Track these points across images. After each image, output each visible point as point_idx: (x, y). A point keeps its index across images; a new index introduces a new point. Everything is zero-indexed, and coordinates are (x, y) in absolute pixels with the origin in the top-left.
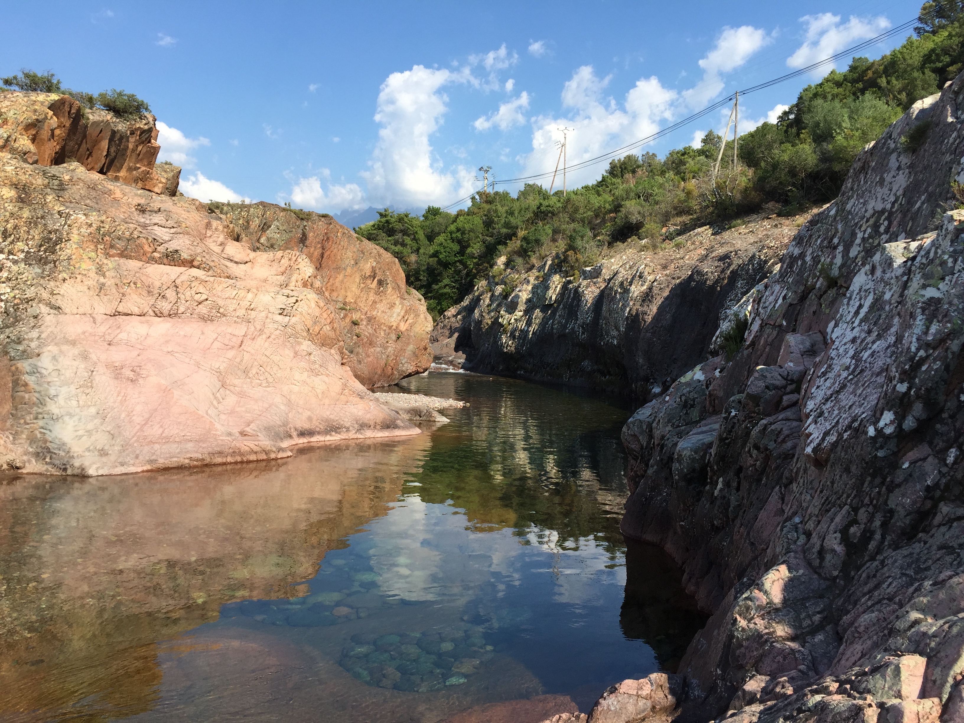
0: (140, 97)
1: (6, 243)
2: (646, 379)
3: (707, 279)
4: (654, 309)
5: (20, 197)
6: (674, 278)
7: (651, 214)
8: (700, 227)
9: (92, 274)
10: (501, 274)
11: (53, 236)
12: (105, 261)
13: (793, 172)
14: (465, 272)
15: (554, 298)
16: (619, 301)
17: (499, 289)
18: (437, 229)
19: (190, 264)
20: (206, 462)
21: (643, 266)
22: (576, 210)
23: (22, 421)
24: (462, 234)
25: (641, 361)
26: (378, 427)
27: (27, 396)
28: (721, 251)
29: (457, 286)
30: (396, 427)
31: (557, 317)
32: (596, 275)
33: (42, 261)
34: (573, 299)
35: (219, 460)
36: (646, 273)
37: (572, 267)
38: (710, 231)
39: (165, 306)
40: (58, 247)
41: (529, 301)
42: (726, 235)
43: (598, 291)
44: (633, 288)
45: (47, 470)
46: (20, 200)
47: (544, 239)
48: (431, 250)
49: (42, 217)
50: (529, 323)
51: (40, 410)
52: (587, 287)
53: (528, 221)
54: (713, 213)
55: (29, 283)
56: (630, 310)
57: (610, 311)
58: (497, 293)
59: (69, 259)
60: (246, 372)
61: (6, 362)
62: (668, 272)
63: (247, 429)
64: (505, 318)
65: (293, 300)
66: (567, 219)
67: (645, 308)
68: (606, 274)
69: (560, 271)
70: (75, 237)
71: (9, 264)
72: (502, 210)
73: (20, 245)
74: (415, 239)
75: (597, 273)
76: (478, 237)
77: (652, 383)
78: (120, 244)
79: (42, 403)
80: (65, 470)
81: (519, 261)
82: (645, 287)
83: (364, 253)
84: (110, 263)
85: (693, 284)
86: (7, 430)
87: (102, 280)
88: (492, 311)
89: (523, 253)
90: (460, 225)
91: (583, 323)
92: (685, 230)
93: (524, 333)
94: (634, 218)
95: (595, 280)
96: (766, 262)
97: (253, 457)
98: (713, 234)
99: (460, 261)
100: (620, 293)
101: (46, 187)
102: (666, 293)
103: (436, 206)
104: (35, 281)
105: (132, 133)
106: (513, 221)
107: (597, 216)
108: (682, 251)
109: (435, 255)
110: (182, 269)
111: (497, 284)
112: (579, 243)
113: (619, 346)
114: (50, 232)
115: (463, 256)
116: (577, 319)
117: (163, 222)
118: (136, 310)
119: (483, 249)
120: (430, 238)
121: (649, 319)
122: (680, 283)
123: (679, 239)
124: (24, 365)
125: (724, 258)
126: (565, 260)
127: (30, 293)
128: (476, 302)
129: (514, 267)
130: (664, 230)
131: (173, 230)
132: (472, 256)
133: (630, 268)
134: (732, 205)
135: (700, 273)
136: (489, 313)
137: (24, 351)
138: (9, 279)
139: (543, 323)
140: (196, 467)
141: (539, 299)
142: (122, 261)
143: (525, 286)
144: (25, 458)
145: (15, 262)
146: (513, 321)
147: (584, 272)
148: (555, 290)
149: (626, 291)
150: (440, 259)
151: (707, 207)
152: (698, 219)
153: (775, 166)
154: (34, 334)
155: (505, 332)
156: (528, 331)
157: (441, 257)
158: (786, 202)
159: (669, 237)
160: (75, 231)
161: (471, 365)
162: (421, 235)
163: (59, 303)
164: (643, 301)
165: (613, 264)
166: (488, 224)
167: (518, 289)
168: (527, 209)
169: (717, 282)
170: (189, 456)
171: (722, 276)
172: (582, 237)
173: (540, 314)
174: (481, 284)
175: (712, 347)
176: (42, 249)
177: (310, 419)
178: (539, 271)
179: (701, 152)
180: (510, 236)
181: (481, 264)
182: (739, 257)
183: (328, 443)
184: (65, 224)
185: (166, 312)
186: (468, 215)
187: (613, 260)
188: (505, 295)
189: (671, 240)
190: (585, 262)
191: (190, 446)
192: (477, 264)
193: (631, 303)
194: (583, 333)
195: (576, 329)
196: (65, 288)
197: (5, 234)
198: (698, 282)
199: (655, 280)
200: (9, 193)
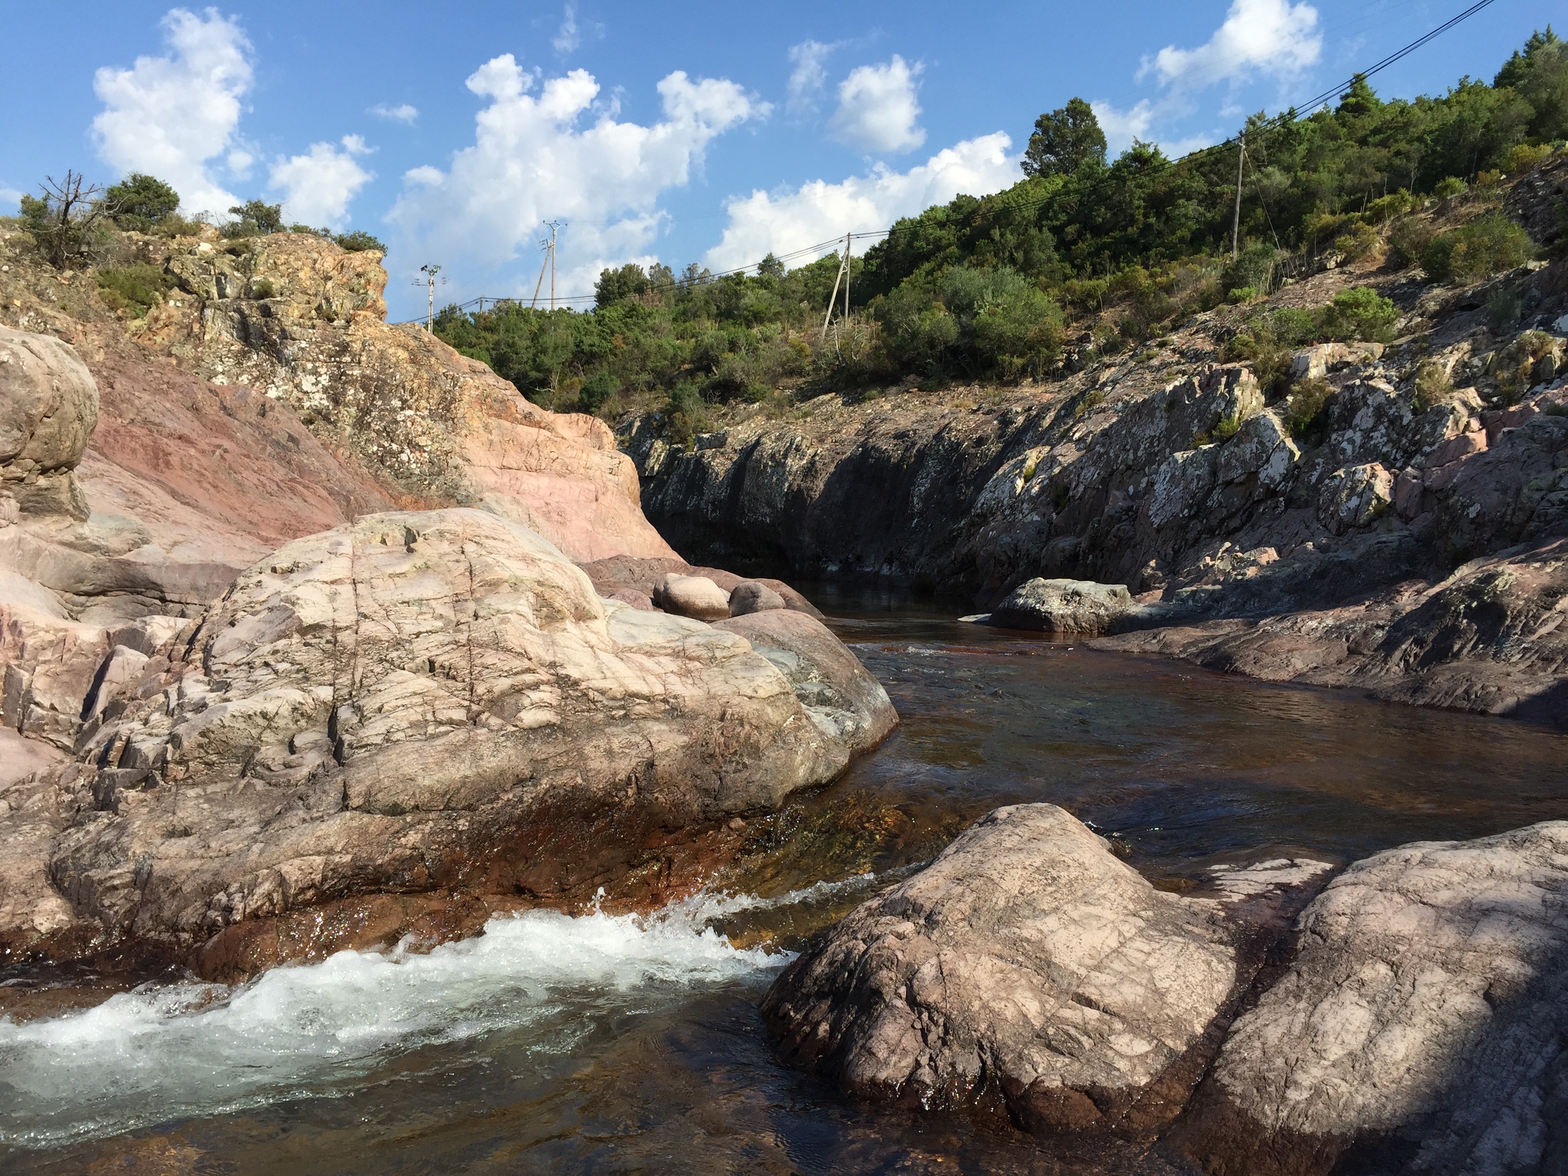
1: (413, 400)
2: (817, 558)
3: (890, 457)
4: (822, 486)
6: (837, 453)
7: (756, 373)
8: (826, 393)
9: (481, 431)
11: (448, 396)
12: (489, 421)
13: (932, 343)
15: (656, 469)
16: (772, 475)
19: (539, 425)
21: (797, 438)
25: (807, 539)
28: (890, 428)
31: (671, 491)
32: (716, 443)
33: (444, 418)
34: (695, 470)
36: (803, 447)
37: (678, 431)
38: (839, 401)
39: (533, 462)
40: (453, 406)
42: (869, 409)
43: (729, 464)
44: (789, 461)
46: (412, 362)
49: (436, 379)
52: (713, 458)
53: (564, 363)
54: (832, 378)
55: (441, 437)
56: (790, 485)
57: (757, 486)
59: (463, 417)
62: (827, 446)
67: (809, 484)
68: (735, 443)
69: (660, 436)
70: (466, 398)
71: (418, 419)
73: (423, 403)
75: (719, 442)
77: (826, 562)
78: (496, 406)
82: (805, 462)
84: (493, 422)
85: (870, 460)
87: (490, 437)
91: (714, 499)
92: (806, 395)
94: (739, 376)
95: (721, 450)
96: (959, 444)
98: (847, 405)
100: (771, 466)
101: (419, 348)
102: (832, 469)
104: (445, 436)
106: (547, 360)
107: (672, 366)
110: (536, 429)
112: (685, 404)
113: (773, 524)
114: (445, 392)
116: (702, 494)
118: (515, 466)
121: (816, 495)
122: (849, 459)
123: (805, 407)
125: (901, 436)
126: (668, 422)
127: (447, 446)
130: (776, 393)
133: (778, 439)
134: (863, 372)
135: (875, 450)
137: (466, 495)
138: (424, 433)
142: (499, 420)
145: (423, 418)
147: (700, 440)
148: (658, 459)
149: (779, 465)
152: (813, 383)
153: (914, 335)
154: (465, 482)
158: (927, 377)
159: (788, 403)
160: (466, 393)
163: (469, 456)
164: (805, 476)
165: (739, 432)
168: (564, 346)
169: (902, 459)
171: (907, 455)
172: (689, 396)
176: (441, 407)
178: (622, 434)
182: (920, 437)
184: (455, 385)
185: (534, 468)
187: (738, 428)
189: (793, 407)
190: (696, 427)
193: (790, 478)
194: (713, 511)
195: (703, 505)
196: (468, 443)
197: (412, 392)
198: (878, 459)
199: (816, 454)
200: (403, 355)
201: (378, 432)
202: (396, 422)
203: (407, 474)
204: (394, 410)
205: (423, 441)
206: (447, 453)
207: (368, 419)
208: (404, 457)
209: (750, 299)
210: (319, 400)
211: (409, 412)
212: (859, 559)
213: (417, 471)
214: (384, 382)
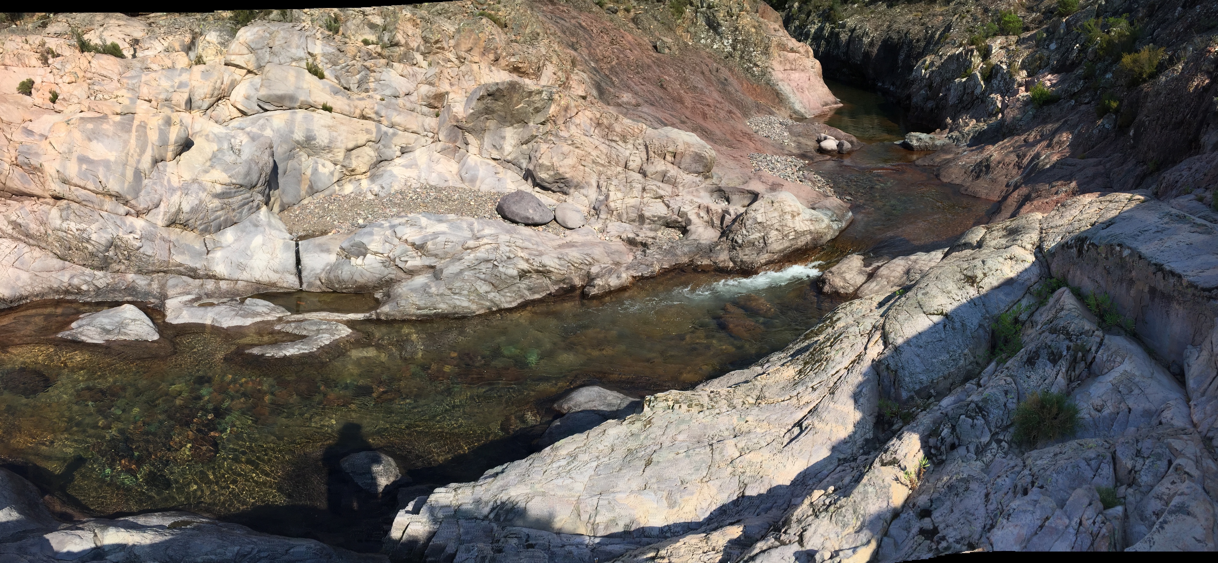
9: (778, 57)
23: (785, 104)
27: (782, 97)
39: (793, 67)
40: (769, 49)
45: (797, 116)
51: (788, 101)
56: (864, 50)
59: (772, 53)
61: (770, 87)
62: (878, 33)
67: (870, 50)
73: (760, 48)
82: (870, 39)
84: (781, 53)
87: (781, 59)
100: (858, 41)
102: (880, 43)
104: (766, 61)
118: (788, 68)
137: (773, 84)
138: (759, 60)
145: (759, 54)
154: (773, 78)
163: (773, 67)
176: (765, 50)
196: (773, 63)
197: (755, 45)
201: (746, 60)
202: (752, 56)
204: (751, 52)
205: (759, 63)
206: (766, 67)
207: (743, 55)
208: (754, 69)
210: (729, 49)
211: (755, 52)
213: (757, 74)
214: (748, 41)
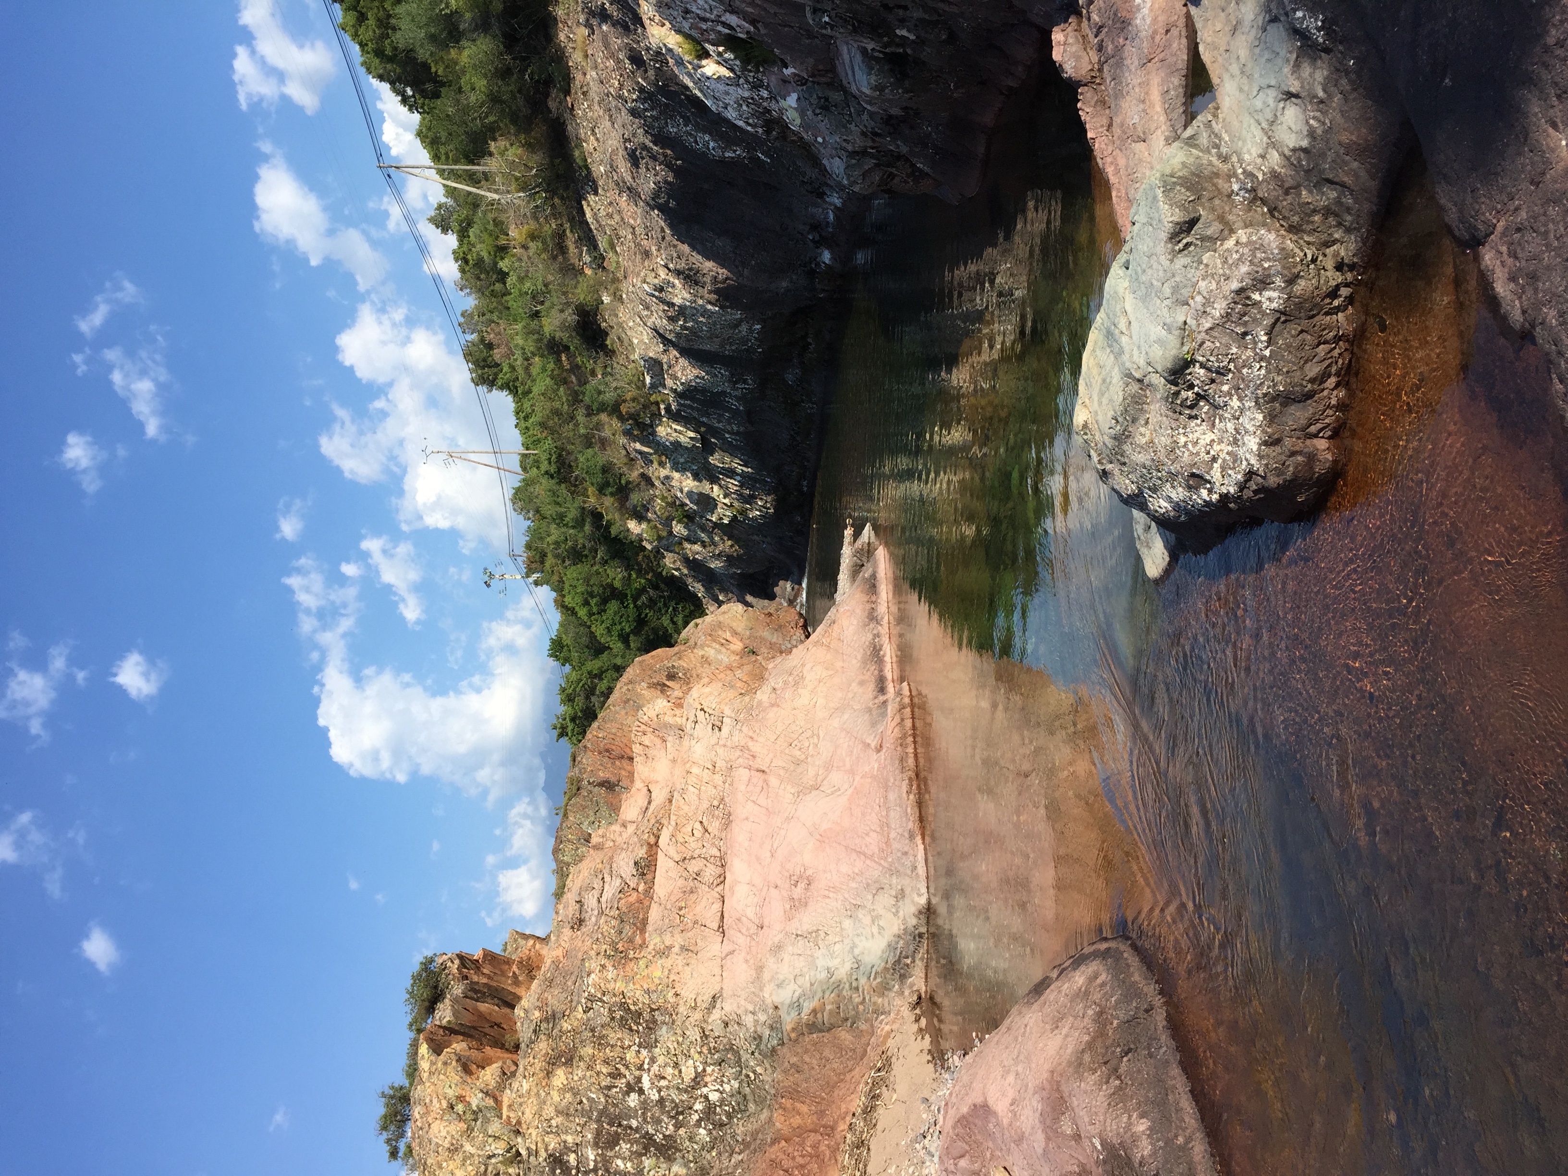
0: (416, 968)
1: (627, 1073)
2: (812, 274)
3: (666, 182)
4: (709, 265)
5: (564, 1064)
6: (663, 238)
7: (565, 293)
8: (583, 214)
9: (667, 963)
10: (655, 527)
11: (618, 1014)
12: (651, 947)
13: (504, 73)
14: (651, 592)
15: (692, 434)
16: (697, 322)
17: (679, 529)
18: (585, 640)
19: (653, 847)
20: (913, 775)
21: (645, 286)
22: (557, 413)
23: (861, 1007)
24: (592, 597)
25: (784, 284)
26: (874, 598)
27: (828, 1007)
28: (624, 167)
29: (673, 603)
30: (874, 576)
31: (720, 425)
32: (657, 368)
33: (652, 1026)
34: (693, 399)
35: (911, 761)
36: (656, 281)
37: (645, 407)
38: (591, 198)
39: (710, 872)
40: (632, 1007)
41: (696, 477)
42: (599, 170)
43: (683, 362)
44: (677, 301)
45: (922, 959)
46: (569, 1062)
47: (601, 460)
48: (617, 646)
49: (593, 1030)
50: (731, 473)
51: (847, 986)
52: (676, 378)
53: (572, 494)
54: (562, 198)
55: (681, 1039)
56: (710, 303)
57: (712, 336)
58: (685, 533)
59: (648, 992)
60: (798, 763)
61: (785, 1049)
62: (654, 248)
63: (873, 745)
64: (723, 513)
65: (700, 714)
66: (571, 426)
67: (708, 279)
68: (655, 350)
69: (651, 426)
70: (620, 986)
71: (655, 1068)
72: (555, 533)
73: (630, 1056)
74: (600, 676)
75: (655, 366)
76: (597, 573)
77: (818, 264)
78: (628, 930)
79: (838, 985)
80: (921, 935)
81: (635, 498)
82: (677, 282)
83: (629, 700)
84: (654, 941)
85: (672, 204)
86: (872, 1026)
87: (676, 949)
88: (712, 539)
89: (623, 491)
90: (579, 599)
91: (730, 381)
92: (588, 239)
93: (744, 482)
94: (570, 317)
95: (665, 367)
96: (642, 90)
97: (908, 723)
98: (596, 193)
99: (635, 599)
100: (685, 321)
101: (549, 1036)
102: (685, 248)
103: (547, 644)
104: (679, 1031)
105: (466, 978)
106: (572, 514)
107: (565, 382)
108: (622, 233)
109: (624, 639)
110: (660, 856)
111: (671, 533)
112: (609, 396)
113: (763, 321)
114: (613, 1019)
115: (626, 595)
116: (724, 393)
117: (596, 893)
118: (717, 906)
119: (616, 562)
120: (598, 649)
121: (723, 273)
122: (671, 226)
123: (602, 244)
124: (789, 1020)
125: (634, 159)
126: (634, 417)
127: (694, 1034)
128: (696, 566)
129: (644, 506)
130: (588, 272)
131: (607, 878)
132: (627, 580)
133: (647, 308)
134: (552, 164)
135: (656, 195)
136: (714, 544)
137: (772, 1028)
138: (676, 1065)
139: (730, 449)
140: (919, 786)
141: (694, 460)
142: (650, 928)
143: (674, 483)
144: (907, 993)
145: (653, 1060)
146: (727, 501)
147: (653, 386)
148: (680, 432)
149: (682, 311)
150: (632, 631)
151: (553, 206)
152: (571, 220)
153: (494, 99)
154: (748, 1020)
155: (743, 512)
156: (743, 475)
157: (628, 630)
158: (548, 82)
159: (599, 262)
160: (610, 987)
161: (795, 570)
162: (594, 665)
163: (707, 998)
164: (697, 283)
165: (641, 341)
166: (577, 556)
167: (679, 494)
168: (554, 493)
169: (669, 166)
170: (905, 795)
171: (662, 158)
172: (600, 393)
173: (717, 455)
174: (671, 562)
175: (760, 130)
176: (635, 1028)
177: (862, 683)
178: (652, 462)
179: (463, 235)
180: (597, 516)
181: (639, 564)
182: (634, 135)
183: (894, 659)
184: (601, 1000)
185: (719, 870)
186: (562, 590)
187: (635, 341)
188: (689, 518)
189: (604, 259)
190: (638, 388)
191: (892, 796)
192: (639, 573)
193: (700, 302)
194: (745, 382)
195: (738, 393)
197: (616, 1075)
198: (670, 197)
199: (666, 266)
200: (560, 1077)
201: (678, 1126)
202: (661, 1101)
203: (739, 1098)
206: (704, 1036)
207: (659, 1138)
208: (714, 1097)
209: (482, 250)
211: (646, 1083)
212: (815, 227)
213: (736, 1085)
214: (603, 1113)
